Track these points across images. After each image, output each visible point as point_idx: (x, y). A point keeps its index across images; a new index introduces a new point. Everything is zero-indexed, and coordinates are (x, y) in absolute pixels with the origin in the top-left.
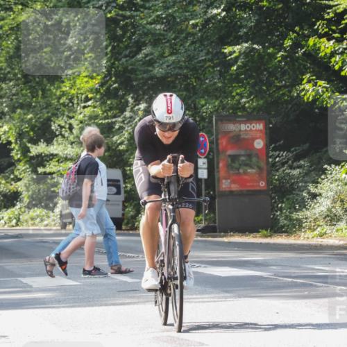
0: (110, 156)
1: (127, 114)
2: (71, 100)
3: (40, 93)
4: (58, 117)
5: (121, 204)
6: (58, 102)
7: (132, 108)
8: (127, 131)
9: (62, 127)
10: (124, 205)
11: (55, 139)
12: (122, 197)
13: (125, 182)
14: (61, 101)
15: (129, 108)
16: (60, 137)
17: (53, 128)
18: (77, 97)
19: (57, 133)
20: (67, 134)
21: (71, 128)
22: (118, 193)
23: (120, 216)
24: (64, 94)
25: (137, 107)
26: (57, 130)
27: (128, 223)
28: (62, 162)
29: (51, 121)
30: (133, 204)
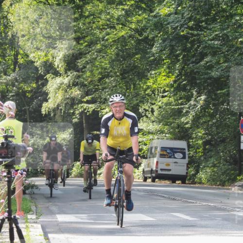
0: (179, 131)
1: (192, 102)
2: (153, 92)
3: (132, 86)
4: (144, 104)
5: (186, 165)
6: (145, 93)
7: (195, 99)
8: (192, 114)
9: (146, 110)
10: (187, 167)
11: (142, 118)
12: (186, 161)
13: (189, 151)
14: (147, 93)
15: (194, 98)
16: (145, 117)
17: (140, 111)
18: (158, 90)
19: (143, 114)
20: (149, 116)
21: (153, 111)
22: (184, 158)
23: (185, 174)
24: (148, 87)
25: (199, 98)
26: (142, 113)
27: (190, 179)
28: (145, 135)
29: (139, 106)
30: (194, 166)
